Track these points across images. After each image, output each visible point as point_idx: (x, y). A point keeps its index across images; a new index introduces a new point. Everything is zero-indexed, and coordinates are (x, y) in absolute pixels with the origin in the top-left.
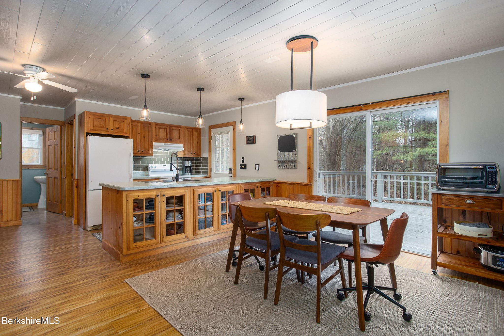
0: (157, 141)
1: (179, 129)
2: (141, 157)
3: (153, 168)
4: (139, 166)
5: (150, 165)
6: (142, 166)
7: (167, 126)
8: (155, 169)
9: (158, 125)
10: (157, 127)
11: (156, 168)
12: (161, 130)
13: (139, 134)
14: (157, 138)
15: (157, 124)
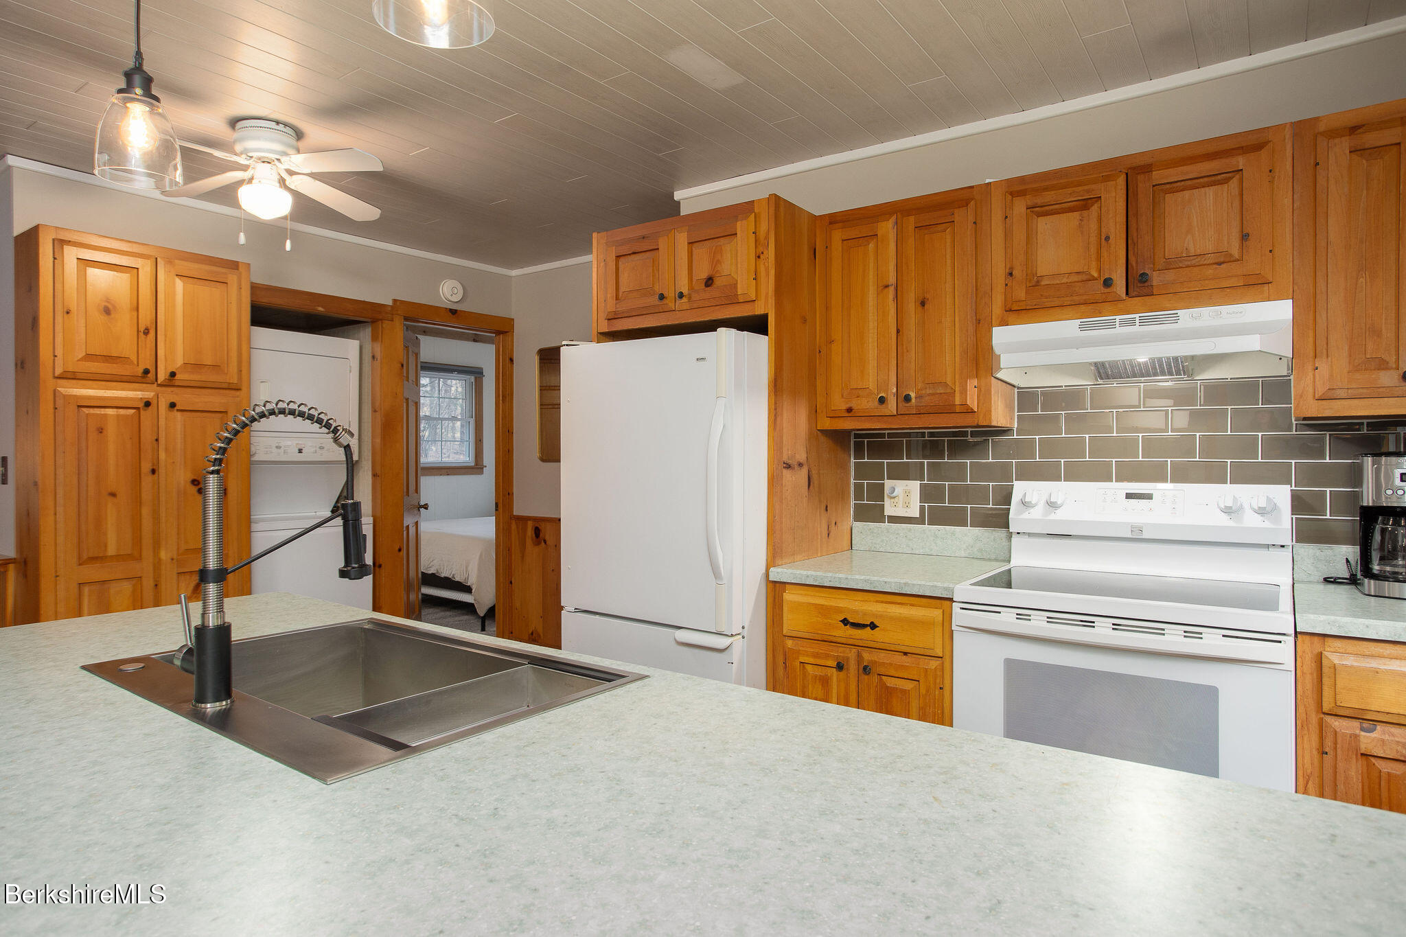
0: (1016, 312)
1: (1240, 161)
2: (973, 434)
3: (1036, 513)
4: (956, 494)
5: (1020, 489)
6: (982, 495)
7: (1107, 179)
8: (1052, 517)
9: (1021, 193)
10: (1020, 207)
11: (1059, 515)
12: (1044, 225)
13: (891, 290)
14: (1021, 294)
15: (1018, 188)
